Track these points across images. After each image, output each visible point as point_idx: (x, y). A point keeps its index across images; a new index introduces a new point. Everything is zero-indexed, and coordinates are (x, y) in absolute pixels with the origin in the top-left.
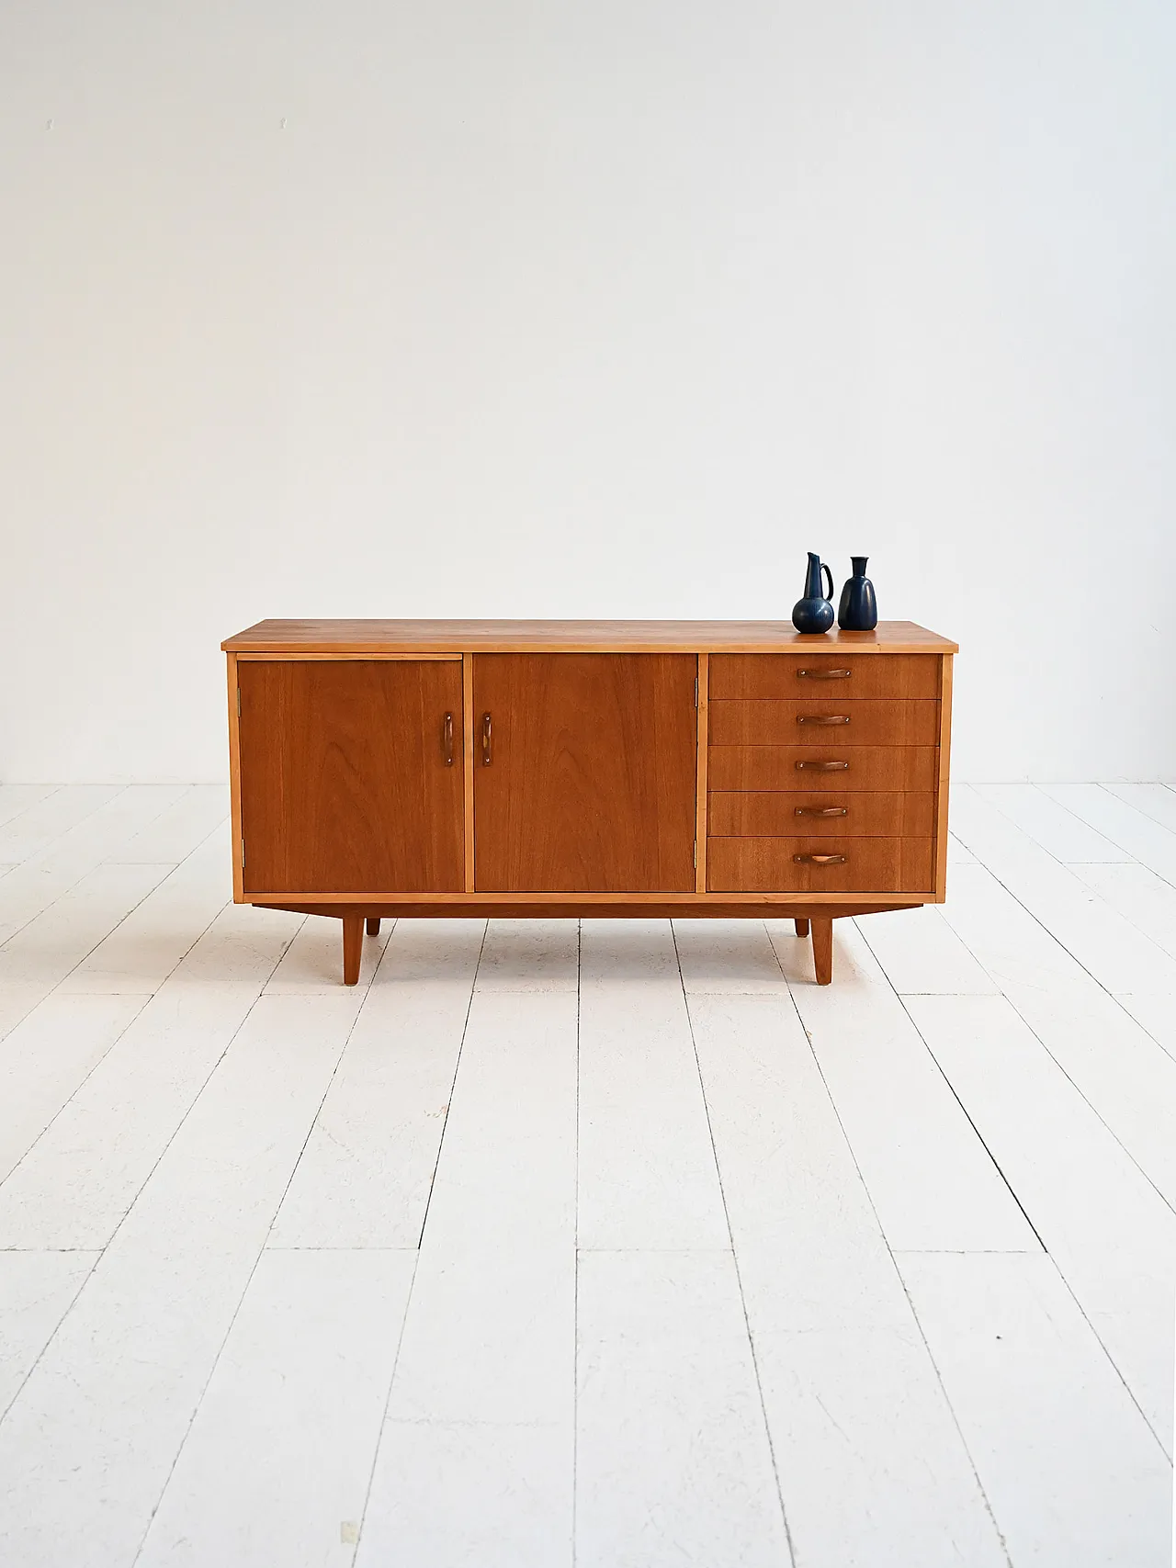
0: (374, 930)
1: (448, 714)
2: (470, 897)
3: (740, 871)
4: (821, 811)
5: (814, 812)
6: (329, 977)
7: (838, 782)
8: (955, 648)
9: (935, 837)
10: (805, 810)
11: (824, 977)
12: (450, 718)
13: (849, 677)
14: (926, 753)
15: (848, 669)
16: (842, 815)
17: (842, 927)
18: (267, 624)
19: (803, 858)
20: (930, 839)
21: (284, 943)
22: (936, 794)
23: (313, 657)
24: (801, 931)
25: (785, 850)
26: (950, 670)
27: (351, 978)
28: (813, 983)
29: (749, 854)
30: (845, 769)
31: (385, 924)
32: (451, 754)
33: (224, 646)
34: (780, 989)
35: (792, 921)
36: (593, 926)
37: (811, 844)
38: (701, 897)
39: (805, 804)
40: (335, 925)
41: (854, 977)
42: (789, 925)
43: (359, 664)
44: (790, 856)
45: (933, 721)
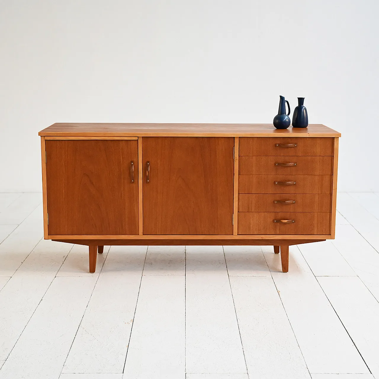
0: (101, 251)
1: (132, 162)
2: (141, 237)
3: (251, 226)
4: (285, 202)
5: (282, 202)
6: (83, 270)
7: (292, 190)
8: (340, 135)
9: (331, 212)
10: (278, 201)
11: (285, 269)
12: (133, 163)
13: (296, 147)
14: (327, 178)
15: (296, 144)
16: (293, 203)
17: (293, 249)
18: (56, 125)
19: (278, 221)
20: (329, 213)
21: (64, 257)
22: (331, 194)
23: (77, 138)
24: (276, 251)
25: (270, 218)
26: (338, 144)
27: (92, 270)
28: (281, 272)
29: (255, 219)
30: (295, 185)
31: (106, 248)
32: (133, 178)
33: (40, 134)
34: (267, 275)
35: (273, 246)
36: (191, 249)
37: (280, 215)
38: (236, 237)
39: (278, 199)
40: (85, 249)
41: (298, 269)
42: (271, 248)
43: (95, 141)
44: (272, 220)
45: (330, 165)
